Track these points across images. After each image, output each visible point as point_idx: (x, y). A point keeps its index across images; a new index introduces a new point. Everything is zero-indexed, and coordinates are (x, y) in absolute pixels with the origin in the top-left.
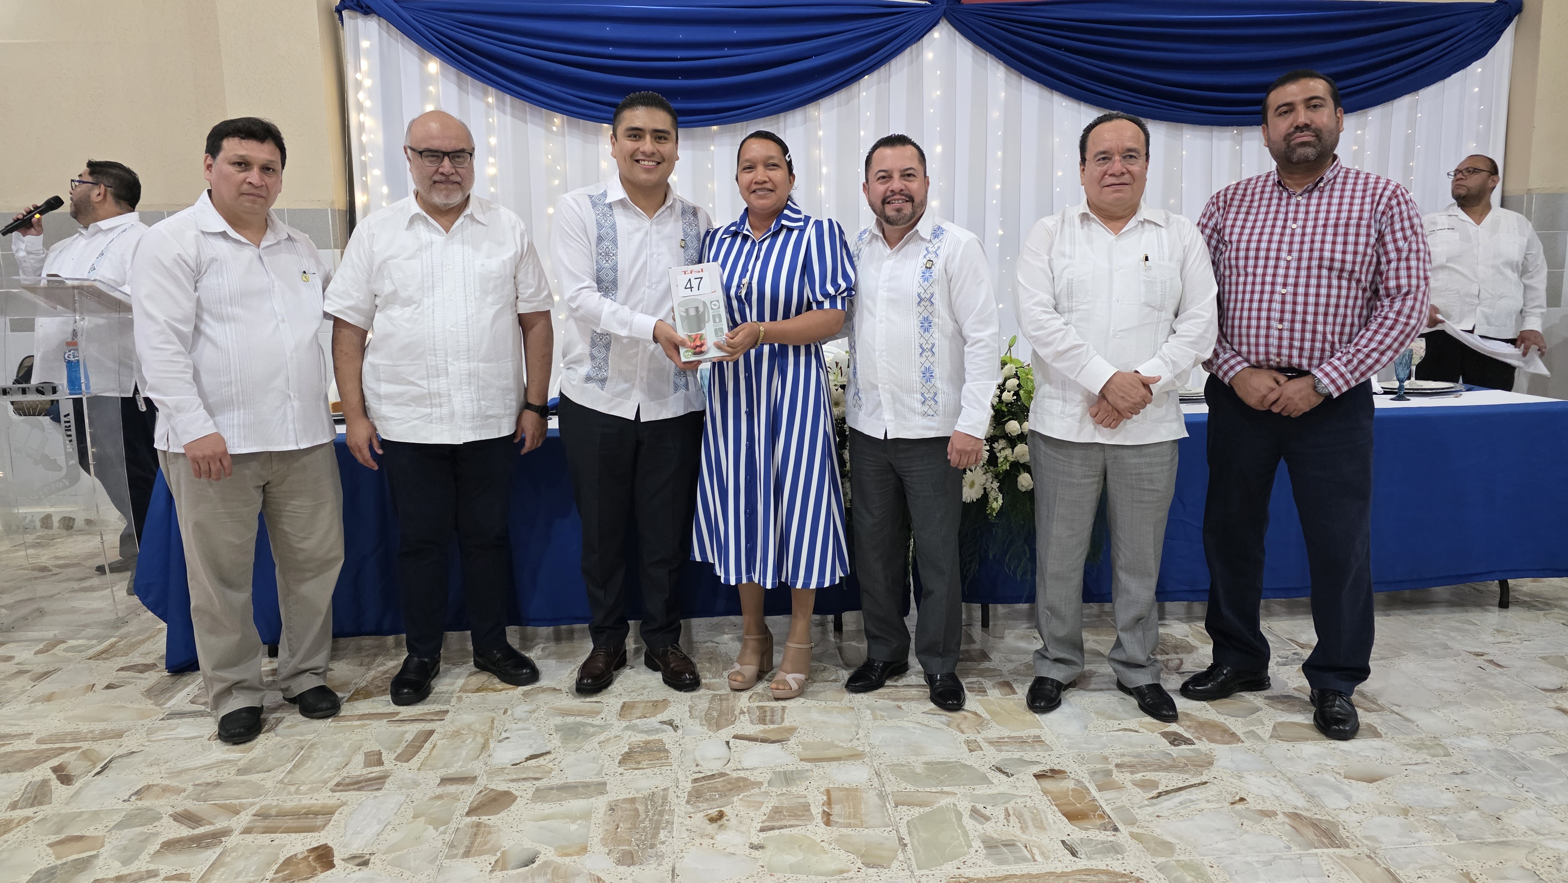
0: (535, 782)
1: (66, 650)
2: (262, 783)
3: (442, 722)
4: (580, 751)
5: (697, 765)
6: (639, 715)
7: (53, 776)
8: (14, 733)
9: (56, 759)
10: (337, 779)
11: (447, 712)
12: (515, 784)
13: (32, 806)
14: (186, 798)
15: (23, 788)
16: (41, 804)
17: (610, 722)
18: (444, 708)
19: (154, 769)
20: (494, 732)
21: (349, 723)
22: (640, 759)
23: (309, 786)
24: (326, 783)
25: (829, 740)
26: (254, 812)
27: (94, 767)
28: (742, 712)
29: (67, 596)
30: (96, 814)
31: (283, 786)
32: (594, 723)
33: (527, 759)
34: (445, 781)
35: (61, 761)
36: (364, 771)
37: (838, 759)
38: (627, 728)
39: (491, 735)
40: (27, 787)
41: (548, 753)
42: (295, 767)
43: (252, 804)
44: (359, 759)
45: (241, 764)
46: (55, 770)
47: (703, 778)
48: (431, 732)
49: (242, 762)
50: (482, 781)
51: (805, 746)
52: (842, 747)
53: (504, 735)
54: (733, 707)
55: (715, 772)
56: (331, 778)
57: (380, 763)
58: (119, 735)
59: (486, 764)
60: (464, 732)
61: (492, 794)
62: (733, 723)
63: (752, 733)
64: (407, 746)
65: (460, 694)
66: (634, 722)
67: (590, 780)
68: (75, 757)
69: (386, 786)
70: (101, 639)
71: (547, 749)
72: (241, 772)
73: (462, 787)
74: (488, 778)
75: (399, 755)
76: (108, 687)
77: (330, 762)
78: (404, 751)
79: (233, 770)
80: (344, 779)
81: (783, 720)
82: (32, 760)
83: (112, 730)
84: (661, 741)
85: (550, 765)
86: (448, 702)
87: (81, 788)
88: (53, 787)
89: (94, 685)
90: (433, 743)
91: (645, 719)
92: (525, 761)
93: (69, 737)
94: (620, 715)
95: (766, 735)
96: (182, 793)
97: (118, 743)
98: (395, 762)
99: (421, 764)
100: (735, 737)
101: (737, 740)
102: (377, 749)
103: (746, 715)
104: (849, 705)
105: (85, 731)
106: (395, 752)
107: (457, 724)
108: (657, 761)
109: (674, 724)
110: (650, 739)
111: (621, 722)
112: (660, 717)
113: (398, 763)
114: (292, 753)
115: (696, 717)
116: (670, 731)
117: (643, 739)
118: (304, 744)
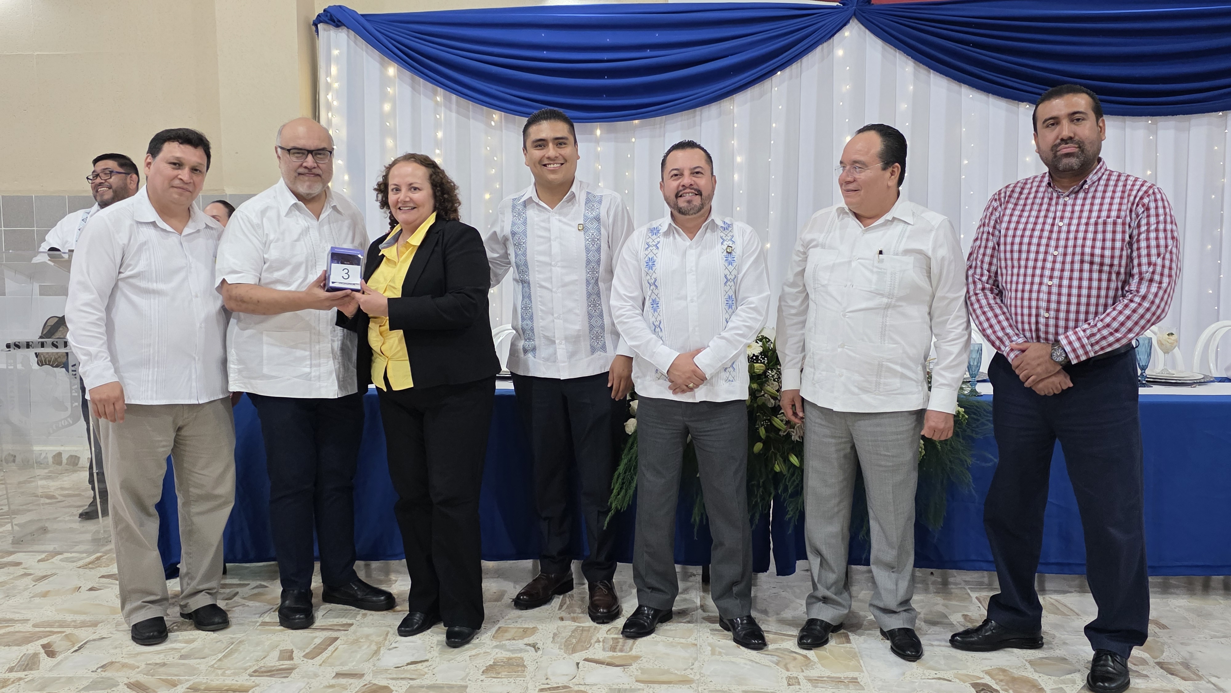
0: (410, 681)
1: (61, 560)
2: (198, 666)
3: (346, 632)
4: (453, 661)
5: (547, 679)
6: (510, 637)
7: (42, 651)
8: (16, 619)
9: (46, 639)
10: (255, 668)
11: (352, 624)
12: (394, 681)
13: (24, 670)
14: (138, 673)
15: (19, 658)
16: (31, 669)
17: (484, 641)
18: (350, 622)
19: (118, 650)
20: (387, 642)
21: (272, 628)
22: (500, 670)
23: (232, 671)
24: (246, 669)
25: (666, 668)
26: (188, 686)
27: (73, 647)
28: (598, 641)
29: (67, 519)
30: (70, 680)
31: (213, 669)
33: (408, 664)
34: (338, 675)
35: (49, 640)
36: (277, 664)
37: (669, 683)
38: (497, 647)
39: (384, 644)
40: (22, 657)
41: (427, 661)
42: (224, 656)
43: (187, 681)
44: (276, 654)
45: (183, 652)
46: (44, 646)
47: (549, 688)
48: (336, 639)
49: (185, 650)
50: (368, 678)
51: (643, 671)
52: (676, 674)
53: (394, 645)
54: (591, 637)
55: (560, 685)
56: (250, 666)
57: (291, 658)
58: (95, 624)
59: (374, 665)
60: (362, 640)
61: (374, 687)
62: (587, 649)
63: (601, 658)
64: (314, 648)
66: (504, 642)
67: (455, 683)
68: (60, 639)
69: (292, 675)
70: (90, 553)
71: (426, 658)
72: (182, 657)
73: (351, 681)
74: (373, 676)
75: (307, 654)
76: (91, 589)
77: (252, 655)
78: (311, 651)
79: (177, 655)
80: (260, 668)
81: (631, 649)
82: (27, 639)
83: (90, 621)
84: (522, 658)
85: (426, 670)
86: (355, 617)
87: (62, 660)
88: (41, 659)
89: (80, 587)
90: (336, 647)
91: (514, 641)
92: (406, 666)
93: (57, 624)
94: (493, 637)
95: (612, 660)
96: (136, 669)
97: (93, 631)
98: (302, 659)
99: (323, 662)
100: (585, 660)
101: (586, 662)
102: (291, 648)
103: (601, 644)
104: (694, 642)
105: (69, 620)
106: (304, 651)
107: (358, 634)
108: (514, 673)
109: (536, 647)
110: (514, 656)
111: (493, 642)
112: (526, 640)
113: (305, 660)
114: (223, 646)
115: (557, 643)
116: (532, 651)
117: (508, 656)
118: (234, 640)
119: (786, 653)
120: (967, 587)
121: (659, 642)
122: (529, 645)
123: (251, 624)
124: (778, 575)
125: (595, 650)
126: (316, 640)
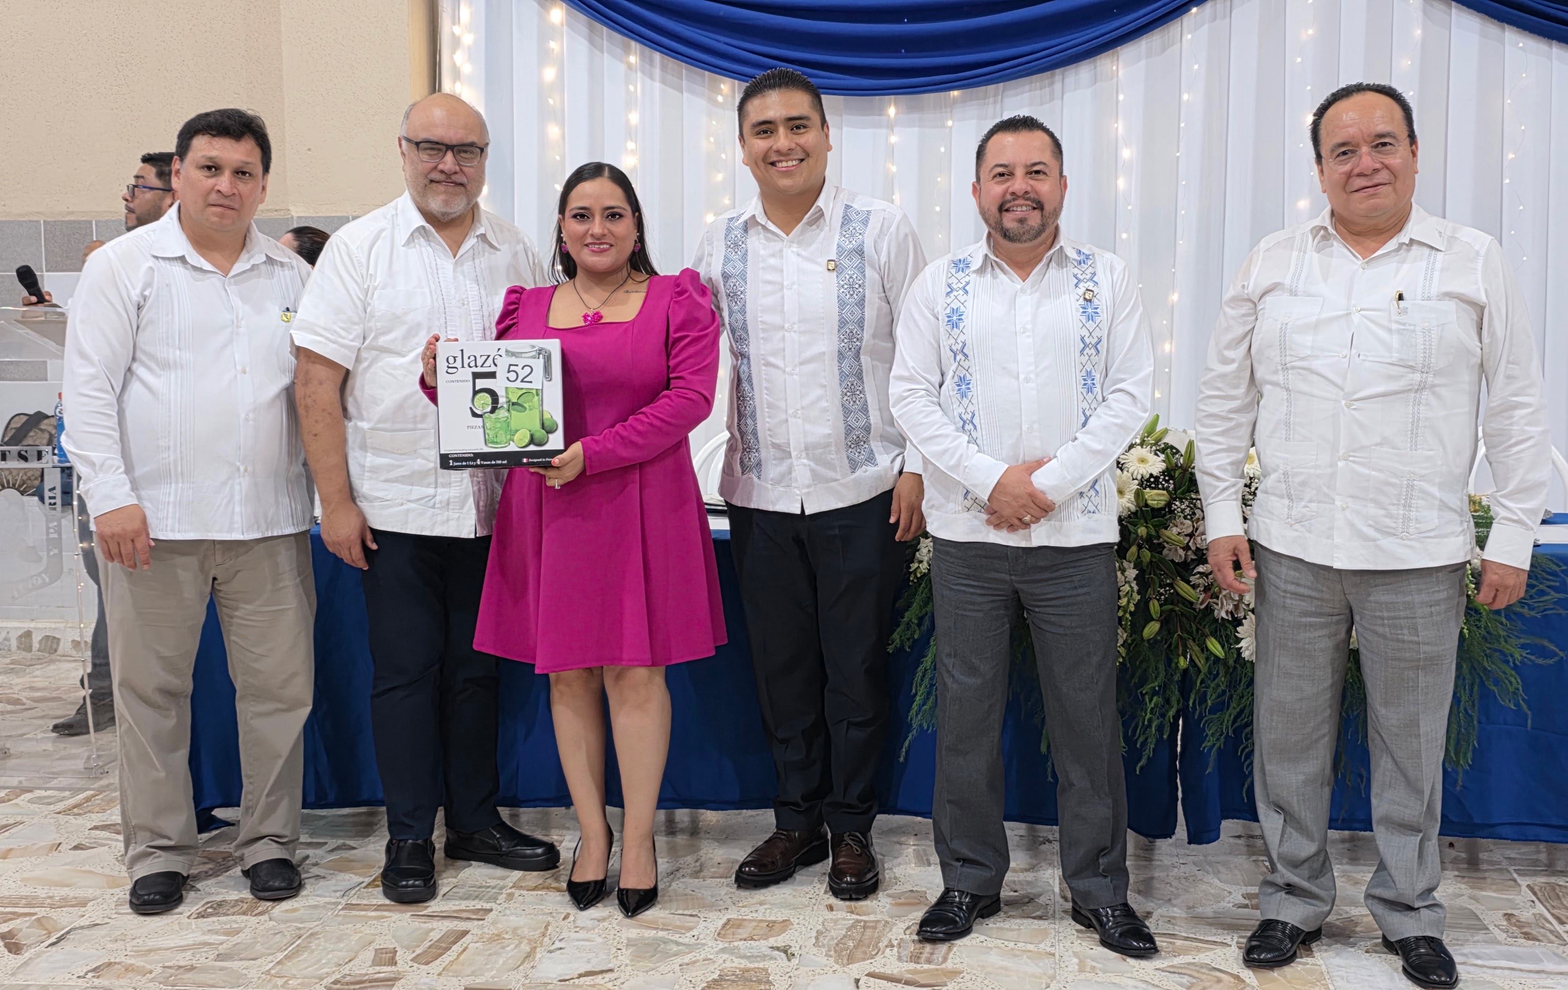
1: (30, 801)
2: (245, 971)
3: (481, 922)
4: (653, 972)
6: (745, 936)
9: (6, 924)
10: (337, 976)
11: (491, 910)
14: (152, 980)
17: (703, 941)
18: (487, 906)
19: (119, 945)
20: (546, 939)
21: (363, 913)
22: (730, 988)
23: (299, 981)
24: (321, 979)
27: (49, 937)
28: (890, 945)
31: (269, 977)
32: (681, 940)
33: (580, 976)
35: (11, 927)
36: (371, 970)
38: (724, 950)
39: (541, 943)
41: (611, 970)
42: (287, 957)
44: (369, 955)
45: (222, 949)
46: (3, 936)
48: (465, 933)
49: (225, 945)
53: (558, 945)
54: (879, 937)
56: (328, 974)
57: (393, 962)
58: (83, 903)
59: (526, 977)
60: (507, 936)
62: (872, 956)
63: (895, 972)
64: (430, 947)
65: (513, 890)
66: (736, 944)
68: (28, 924)
69: (395, 989)
70: (76, 791)
71: (611, 966)
72: (220, 957)
75: (418, 955)
76: (76, 848)
77: (330, 956)
78: (425, 952)
79: (212, 954)
80: (344, 977)
81: (945, 959)
83: (76, 898)
84: (766, 970)
85: (609, 985)
86: (494, 899)
87: (30, 959)
89: (60, 844)
90: (465, 945)
91: (752, 942)
92: (578, 978)
93: (24, 901)
94: (719, 934)
95: (914, 977)
96: (148, 975)
97: (80, 913)
98: (410, 963)
99: (444, 969)
100: (870, 975)
101: (871, 979)
102: (392, 946)
103: (895, 949)
104: (1048, 949)
105: (43, 896)
106: (414, 952)
107: (499, 925)
109: (789, 952)
110: (752, 966)
111: (718, 942)
112: (772, 941)
113: (416, 965)
114: (285, 941)
115: (824, 946)
116: (782, 959)
117: (742, 966)
118: (302, 932)
119: (1204, 970)
120: (1511, 869)
121: (991, 948)
122: (778, 949)
123: (329, 906)
124: (1190, 843)
125: (885, 959)
126: (431, 934)
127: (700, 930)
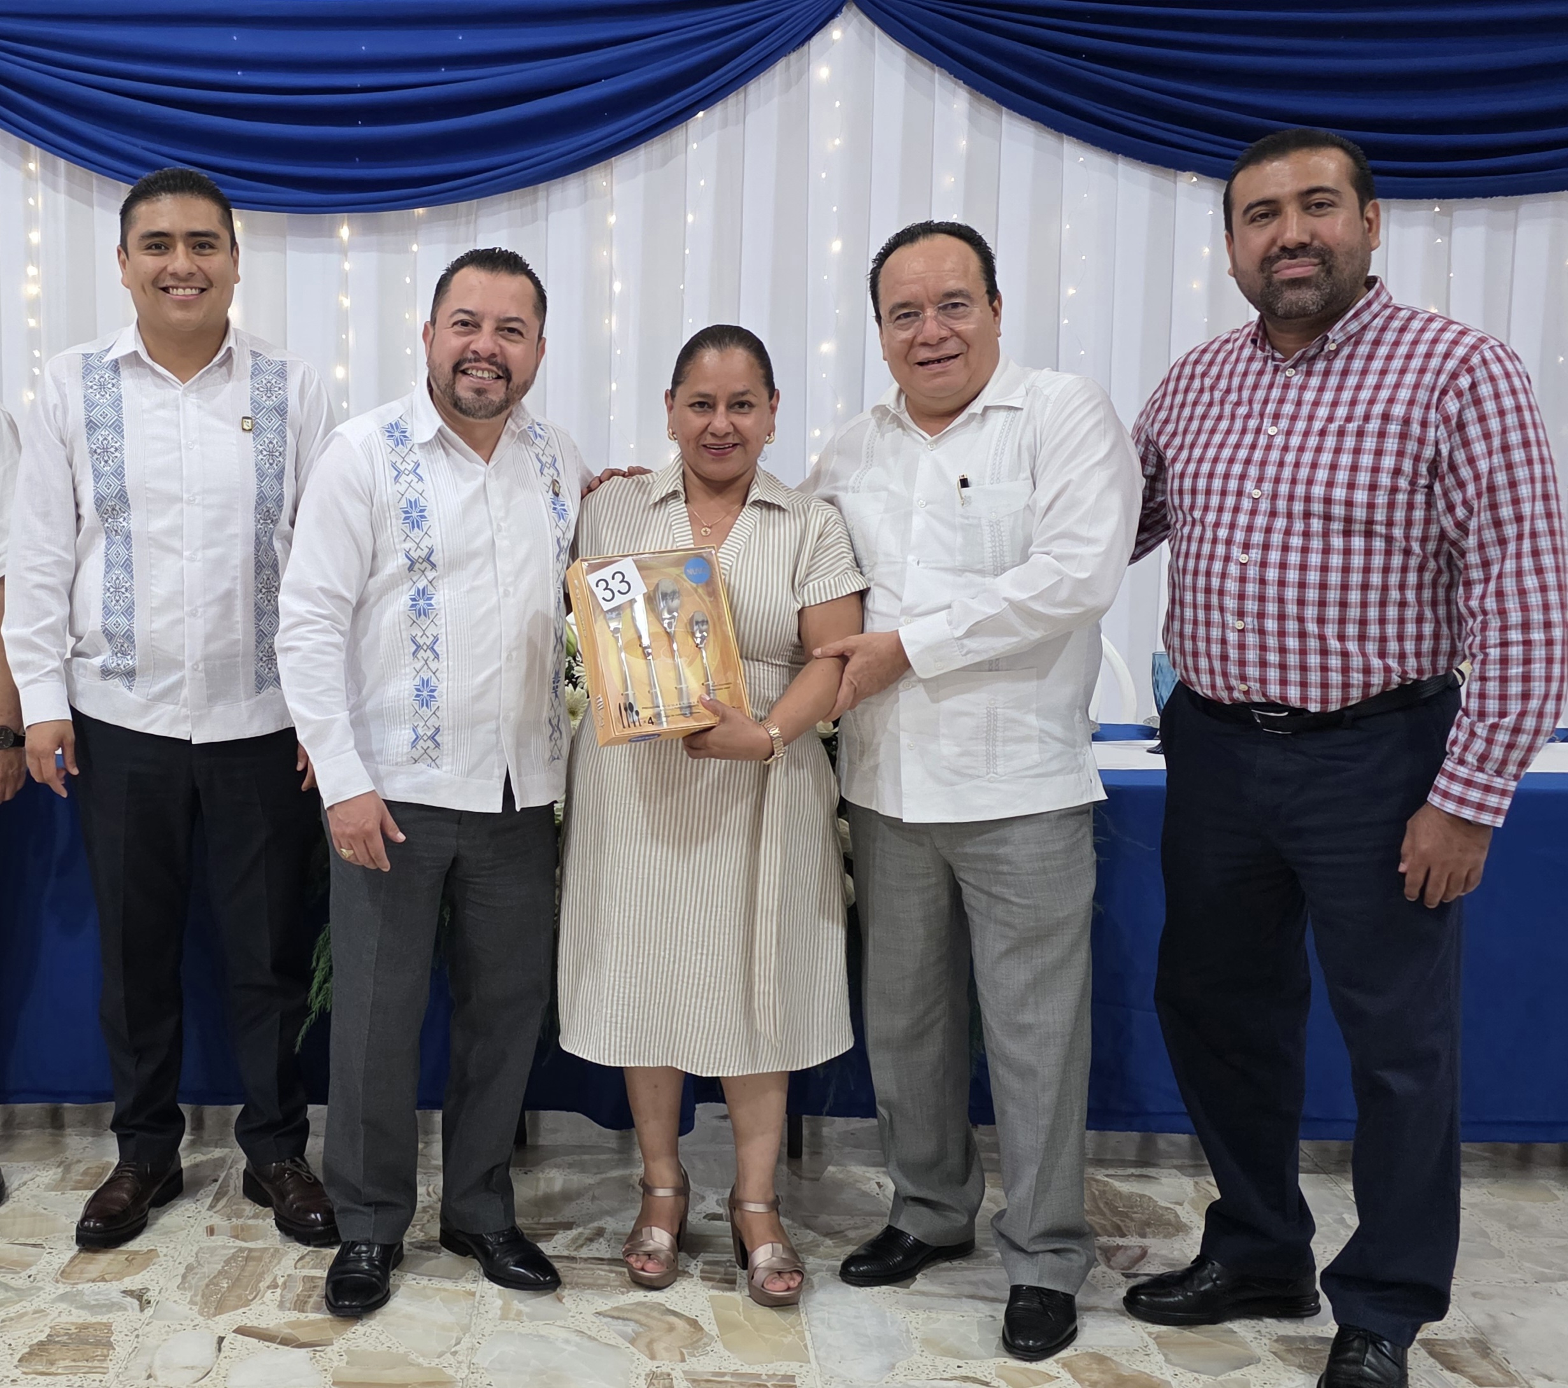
5: (149, 1377)
6: (94, 1276)
17: (39, 1284)
22: (58, 1356)
28: (273, 1285)
32: (12, 1282)
38: (63, 1298)
51: (353, 1358)
52: (418, 1365)
54: (263, 1272)
62: (248, 1302)
63: (272, 1325)
66: (80, 1287)
84: (108, 1326)
91: (101, 1284)
94: (63, 1272)
95: (295, 1332)
100: (241, 1331)
101: (240, 1336)
103: (279, 1290)
108: (85, 1363)
109: (145, 1297)
110: (93, 1320)
111: (60, 1285)
115: (190, 1288)
116: (133, 1309)
117: (80, 1321)
122: (131, 1292)
125: (263, 1305)
127: (41, 1267)
